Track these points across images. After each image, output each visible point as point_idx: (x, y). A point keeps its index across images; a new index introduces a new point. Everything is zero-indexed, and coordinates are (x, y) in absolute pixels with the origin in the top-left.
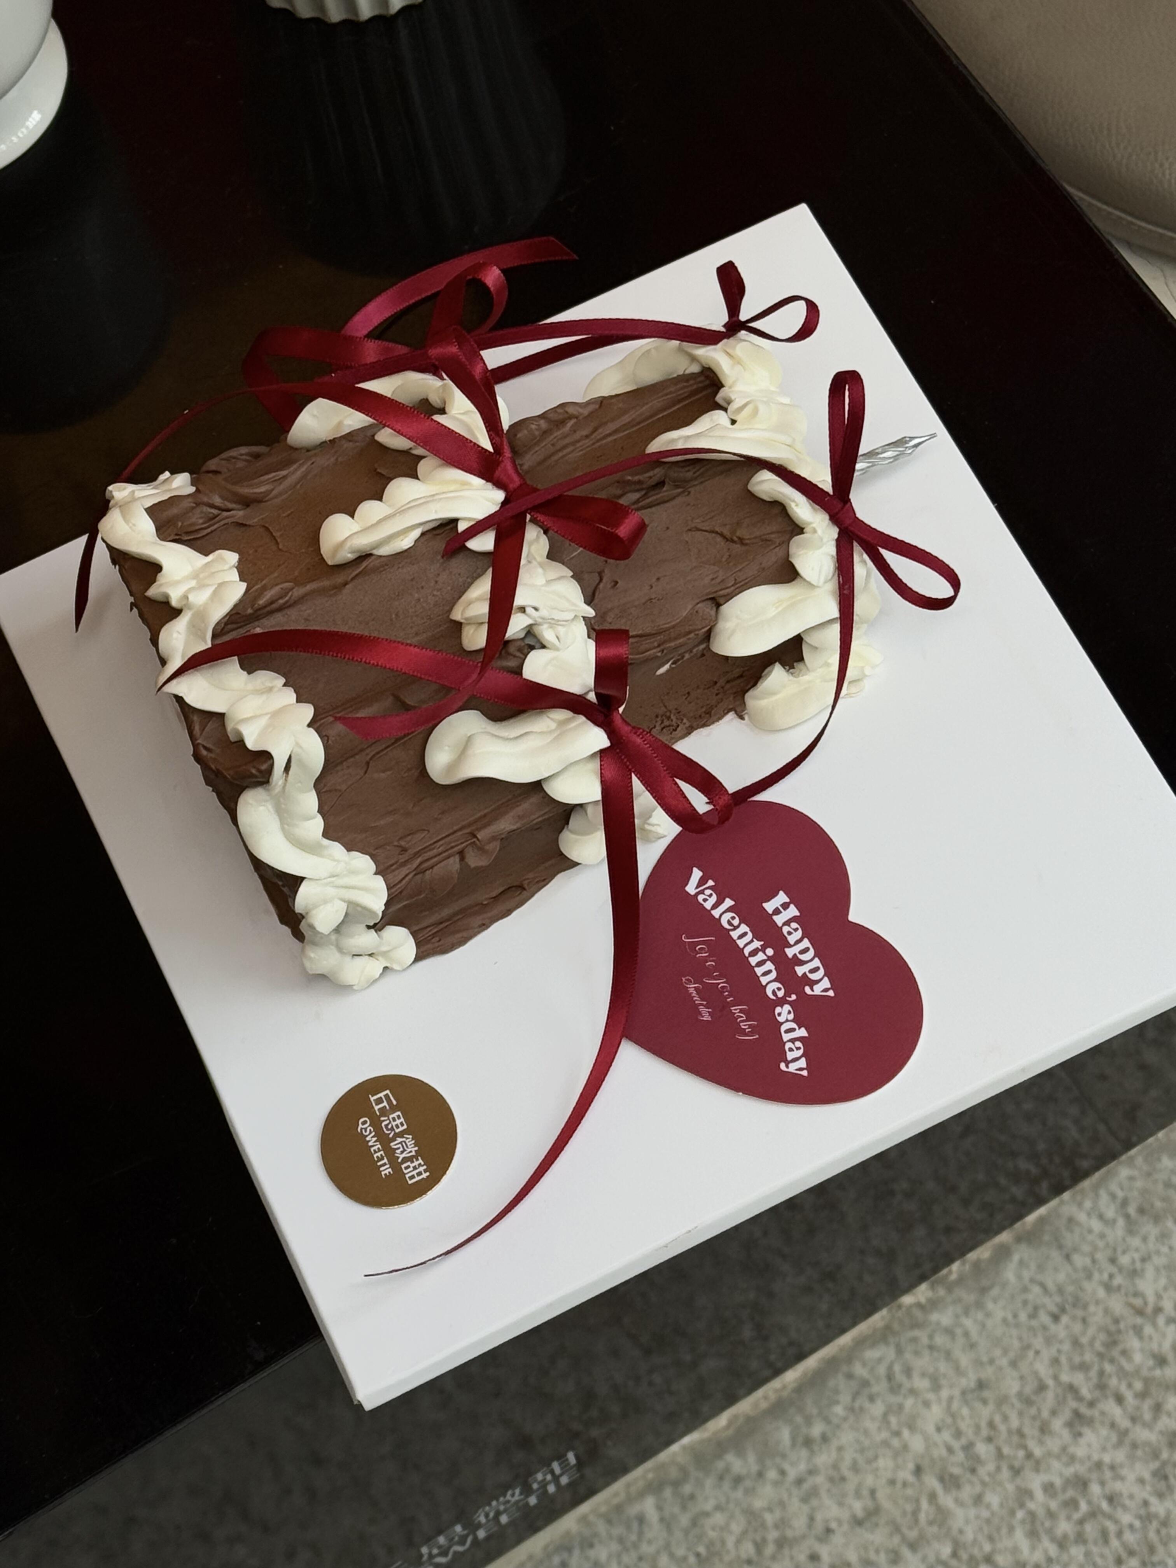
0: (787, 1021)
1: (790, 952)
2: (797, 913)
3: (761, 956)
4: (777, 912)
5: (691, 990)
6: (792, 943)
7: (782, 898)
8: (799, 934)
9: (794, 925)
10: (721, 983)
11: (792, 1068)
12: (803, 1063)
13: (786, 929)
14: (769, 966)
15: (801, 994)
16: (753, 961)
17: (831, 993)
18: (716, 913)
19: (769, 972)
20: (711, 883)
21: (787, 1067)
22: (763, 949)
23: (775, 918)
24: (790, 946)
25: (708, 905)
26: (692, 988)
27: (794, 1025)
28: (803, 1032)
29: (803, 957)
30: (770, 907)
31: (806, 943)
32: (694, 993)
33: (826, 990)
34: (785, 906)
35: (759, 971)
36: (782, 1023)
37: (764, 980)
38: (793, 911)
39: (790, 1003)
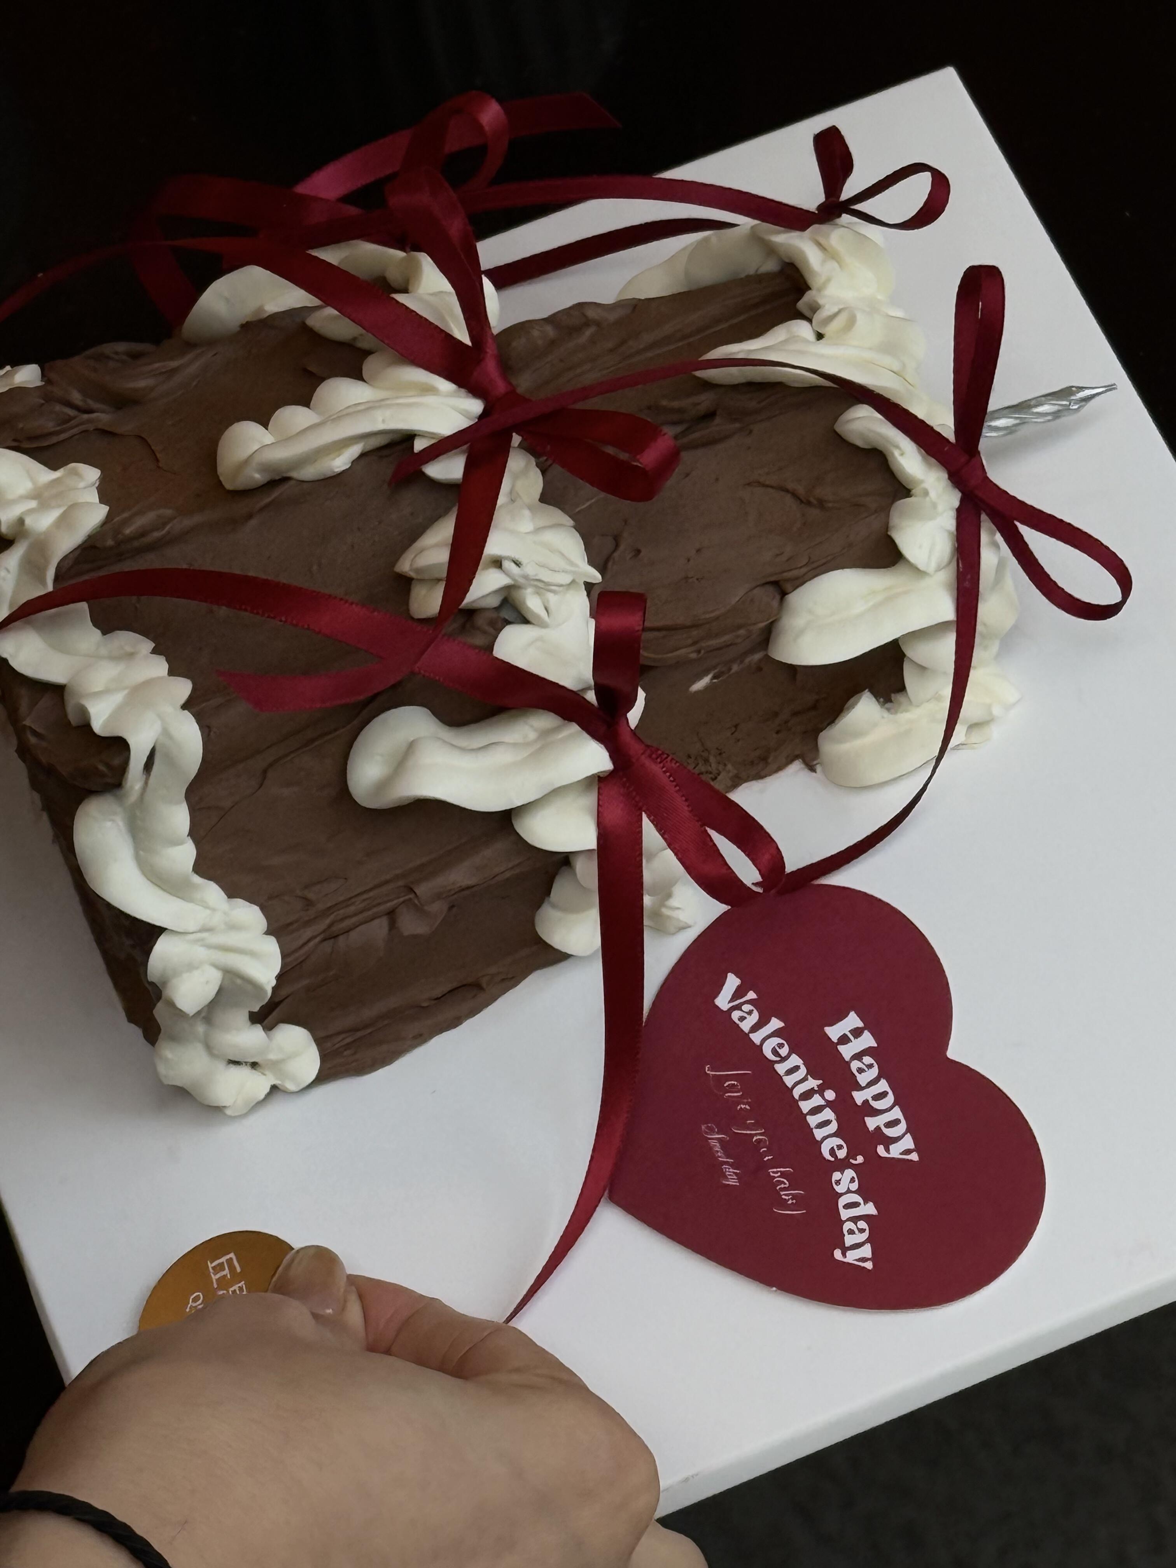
0: (849, 1191)
1: (859, 1097)
2: (874, 1044)
3: (817, 1100)
4: (844, 1040)
5: (713, 1143)
6: (863, 1084)
7: (853, 1021)
8: (874, 1072)
9: (868, 1060)
10: (757, 1135)
11: (852, 1257)
12: (866, 1251)
13: (855, 1065)
14: (828, 1114)
15: (872, 1158)
16: (805, 1106)
17: (914, 1157)
18: (756, 1038)
19: (827, 1123)
20: (751, 995)
21: (844, 1255)
22: (821, 1091)
23: (841, 1048)
24: (860, 1088)
25: (746, 1026)
26: (715, 1139)
27: (857, 1198)
28: (870, 1209)
29: (878, 1105)
30: (834, 1032)
31: (883, 1086)
32: (717, 1147)
33: (908, 1152)
34: (857, 1033)
35: (813, 1121)
36: (842, 1195)
37: (819, 1134)
38: (868, 1040)
39: (854, 1167)
